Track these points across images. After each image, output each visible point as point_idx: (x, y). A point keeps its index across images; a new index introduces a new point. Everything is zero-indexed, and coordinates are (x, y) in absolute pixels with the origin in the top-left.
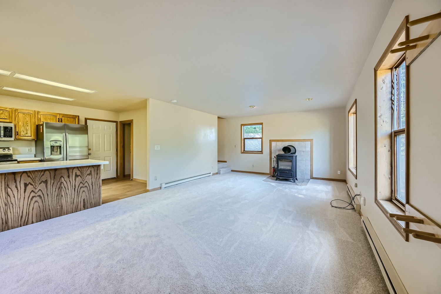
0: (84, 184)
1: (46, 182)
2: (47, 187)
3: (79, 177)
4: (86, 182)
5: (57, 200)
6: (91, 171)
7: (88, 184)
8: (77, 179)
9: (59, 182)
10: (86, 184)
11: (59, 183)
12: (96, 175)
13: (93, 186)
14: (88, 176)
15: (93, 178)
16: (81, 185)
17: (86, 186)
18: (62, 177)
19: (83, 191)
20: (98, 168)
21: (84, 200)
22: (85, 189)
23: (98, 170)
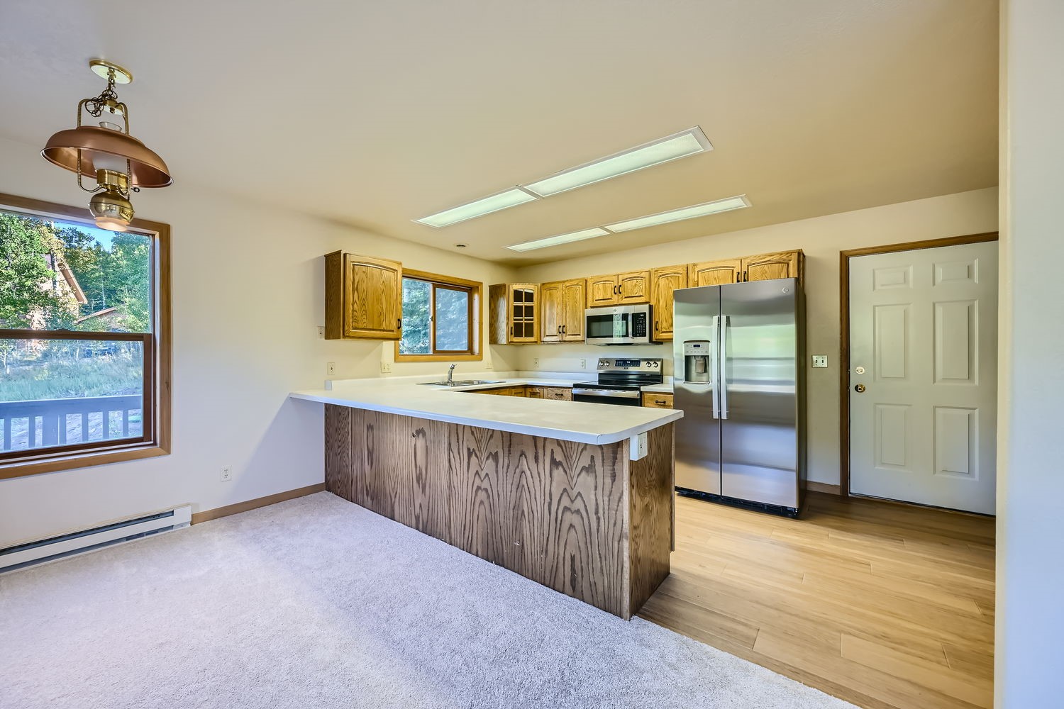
0: (572, 501)
1: (495, 457)
2: (497, 472)
3: (560, 468)
4: (579, 494)
5: (515, 522)
6: (592, 458)
7: (585, 506)
8: (555, 472)
9: (518, 466)
10: (578, 504)
11: (518, 471)
12: (608, 481)
13: (598, 518)
14: (584, 473)
15: (600, 488)
16: (566, 502)
17: (578, 512)
18: (523, 454)
19: (572, 526)
20: (615, 453)
21: (573, 559)
22: (575, 520)
23: (615, 458)
